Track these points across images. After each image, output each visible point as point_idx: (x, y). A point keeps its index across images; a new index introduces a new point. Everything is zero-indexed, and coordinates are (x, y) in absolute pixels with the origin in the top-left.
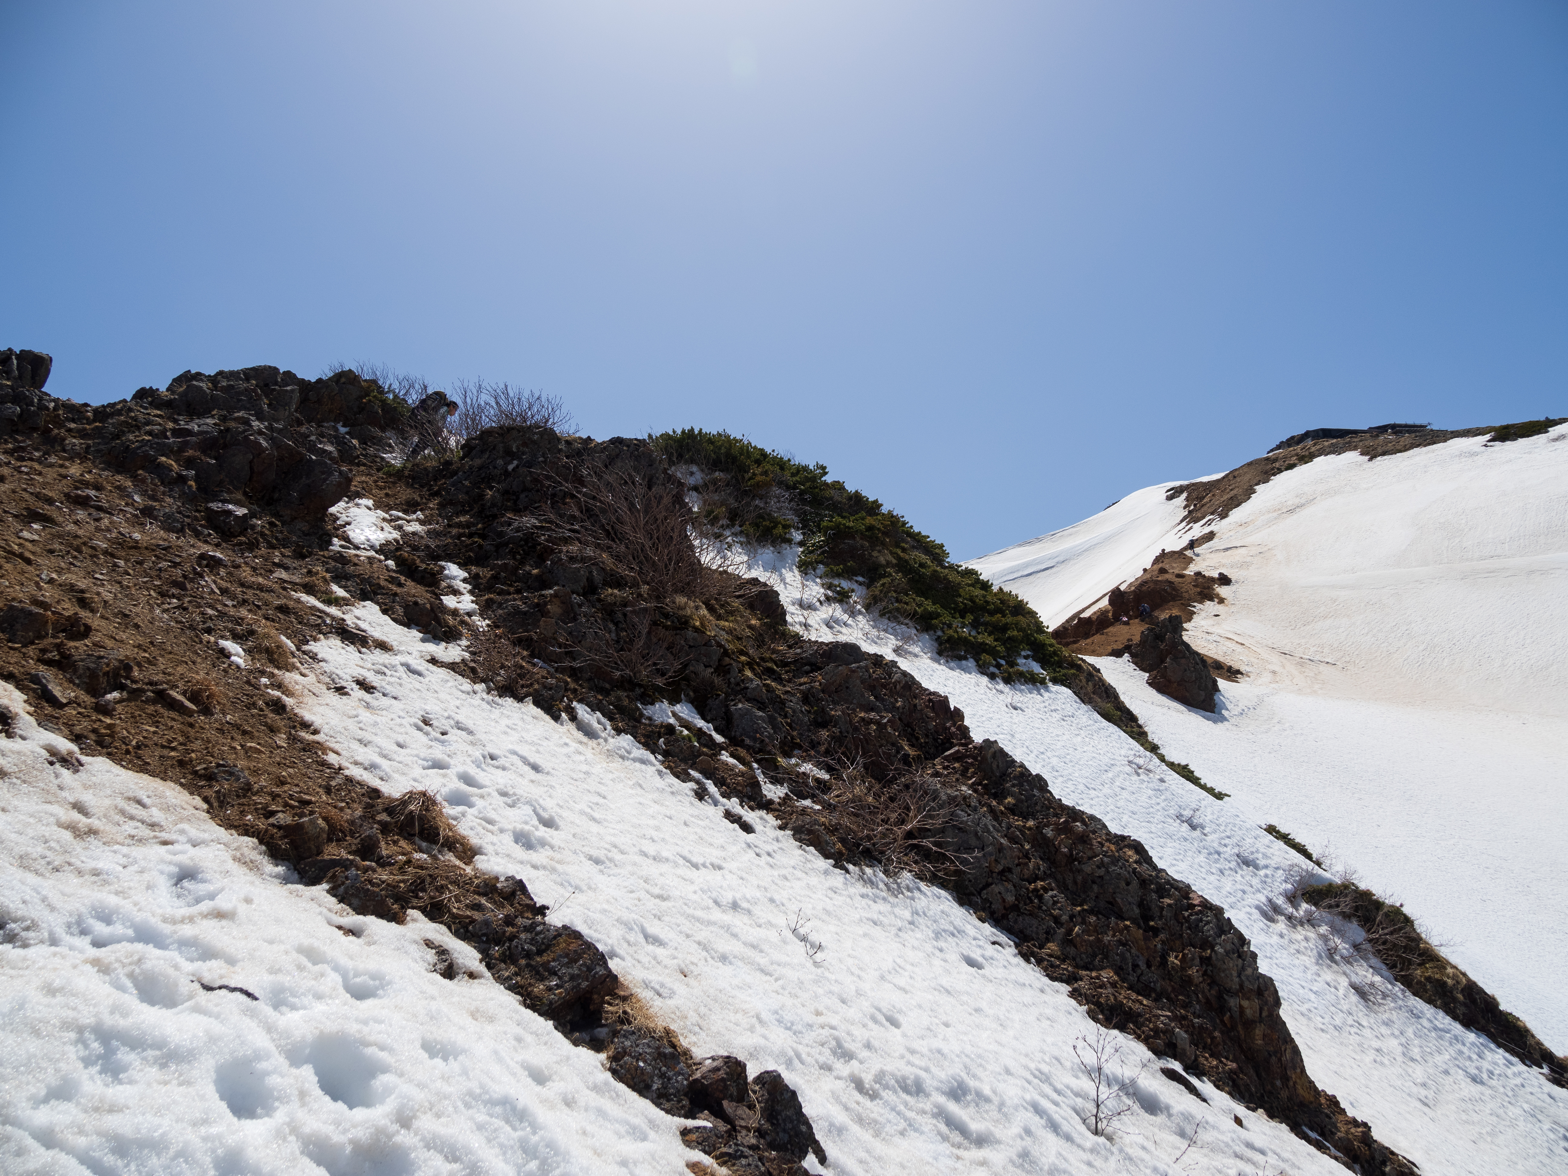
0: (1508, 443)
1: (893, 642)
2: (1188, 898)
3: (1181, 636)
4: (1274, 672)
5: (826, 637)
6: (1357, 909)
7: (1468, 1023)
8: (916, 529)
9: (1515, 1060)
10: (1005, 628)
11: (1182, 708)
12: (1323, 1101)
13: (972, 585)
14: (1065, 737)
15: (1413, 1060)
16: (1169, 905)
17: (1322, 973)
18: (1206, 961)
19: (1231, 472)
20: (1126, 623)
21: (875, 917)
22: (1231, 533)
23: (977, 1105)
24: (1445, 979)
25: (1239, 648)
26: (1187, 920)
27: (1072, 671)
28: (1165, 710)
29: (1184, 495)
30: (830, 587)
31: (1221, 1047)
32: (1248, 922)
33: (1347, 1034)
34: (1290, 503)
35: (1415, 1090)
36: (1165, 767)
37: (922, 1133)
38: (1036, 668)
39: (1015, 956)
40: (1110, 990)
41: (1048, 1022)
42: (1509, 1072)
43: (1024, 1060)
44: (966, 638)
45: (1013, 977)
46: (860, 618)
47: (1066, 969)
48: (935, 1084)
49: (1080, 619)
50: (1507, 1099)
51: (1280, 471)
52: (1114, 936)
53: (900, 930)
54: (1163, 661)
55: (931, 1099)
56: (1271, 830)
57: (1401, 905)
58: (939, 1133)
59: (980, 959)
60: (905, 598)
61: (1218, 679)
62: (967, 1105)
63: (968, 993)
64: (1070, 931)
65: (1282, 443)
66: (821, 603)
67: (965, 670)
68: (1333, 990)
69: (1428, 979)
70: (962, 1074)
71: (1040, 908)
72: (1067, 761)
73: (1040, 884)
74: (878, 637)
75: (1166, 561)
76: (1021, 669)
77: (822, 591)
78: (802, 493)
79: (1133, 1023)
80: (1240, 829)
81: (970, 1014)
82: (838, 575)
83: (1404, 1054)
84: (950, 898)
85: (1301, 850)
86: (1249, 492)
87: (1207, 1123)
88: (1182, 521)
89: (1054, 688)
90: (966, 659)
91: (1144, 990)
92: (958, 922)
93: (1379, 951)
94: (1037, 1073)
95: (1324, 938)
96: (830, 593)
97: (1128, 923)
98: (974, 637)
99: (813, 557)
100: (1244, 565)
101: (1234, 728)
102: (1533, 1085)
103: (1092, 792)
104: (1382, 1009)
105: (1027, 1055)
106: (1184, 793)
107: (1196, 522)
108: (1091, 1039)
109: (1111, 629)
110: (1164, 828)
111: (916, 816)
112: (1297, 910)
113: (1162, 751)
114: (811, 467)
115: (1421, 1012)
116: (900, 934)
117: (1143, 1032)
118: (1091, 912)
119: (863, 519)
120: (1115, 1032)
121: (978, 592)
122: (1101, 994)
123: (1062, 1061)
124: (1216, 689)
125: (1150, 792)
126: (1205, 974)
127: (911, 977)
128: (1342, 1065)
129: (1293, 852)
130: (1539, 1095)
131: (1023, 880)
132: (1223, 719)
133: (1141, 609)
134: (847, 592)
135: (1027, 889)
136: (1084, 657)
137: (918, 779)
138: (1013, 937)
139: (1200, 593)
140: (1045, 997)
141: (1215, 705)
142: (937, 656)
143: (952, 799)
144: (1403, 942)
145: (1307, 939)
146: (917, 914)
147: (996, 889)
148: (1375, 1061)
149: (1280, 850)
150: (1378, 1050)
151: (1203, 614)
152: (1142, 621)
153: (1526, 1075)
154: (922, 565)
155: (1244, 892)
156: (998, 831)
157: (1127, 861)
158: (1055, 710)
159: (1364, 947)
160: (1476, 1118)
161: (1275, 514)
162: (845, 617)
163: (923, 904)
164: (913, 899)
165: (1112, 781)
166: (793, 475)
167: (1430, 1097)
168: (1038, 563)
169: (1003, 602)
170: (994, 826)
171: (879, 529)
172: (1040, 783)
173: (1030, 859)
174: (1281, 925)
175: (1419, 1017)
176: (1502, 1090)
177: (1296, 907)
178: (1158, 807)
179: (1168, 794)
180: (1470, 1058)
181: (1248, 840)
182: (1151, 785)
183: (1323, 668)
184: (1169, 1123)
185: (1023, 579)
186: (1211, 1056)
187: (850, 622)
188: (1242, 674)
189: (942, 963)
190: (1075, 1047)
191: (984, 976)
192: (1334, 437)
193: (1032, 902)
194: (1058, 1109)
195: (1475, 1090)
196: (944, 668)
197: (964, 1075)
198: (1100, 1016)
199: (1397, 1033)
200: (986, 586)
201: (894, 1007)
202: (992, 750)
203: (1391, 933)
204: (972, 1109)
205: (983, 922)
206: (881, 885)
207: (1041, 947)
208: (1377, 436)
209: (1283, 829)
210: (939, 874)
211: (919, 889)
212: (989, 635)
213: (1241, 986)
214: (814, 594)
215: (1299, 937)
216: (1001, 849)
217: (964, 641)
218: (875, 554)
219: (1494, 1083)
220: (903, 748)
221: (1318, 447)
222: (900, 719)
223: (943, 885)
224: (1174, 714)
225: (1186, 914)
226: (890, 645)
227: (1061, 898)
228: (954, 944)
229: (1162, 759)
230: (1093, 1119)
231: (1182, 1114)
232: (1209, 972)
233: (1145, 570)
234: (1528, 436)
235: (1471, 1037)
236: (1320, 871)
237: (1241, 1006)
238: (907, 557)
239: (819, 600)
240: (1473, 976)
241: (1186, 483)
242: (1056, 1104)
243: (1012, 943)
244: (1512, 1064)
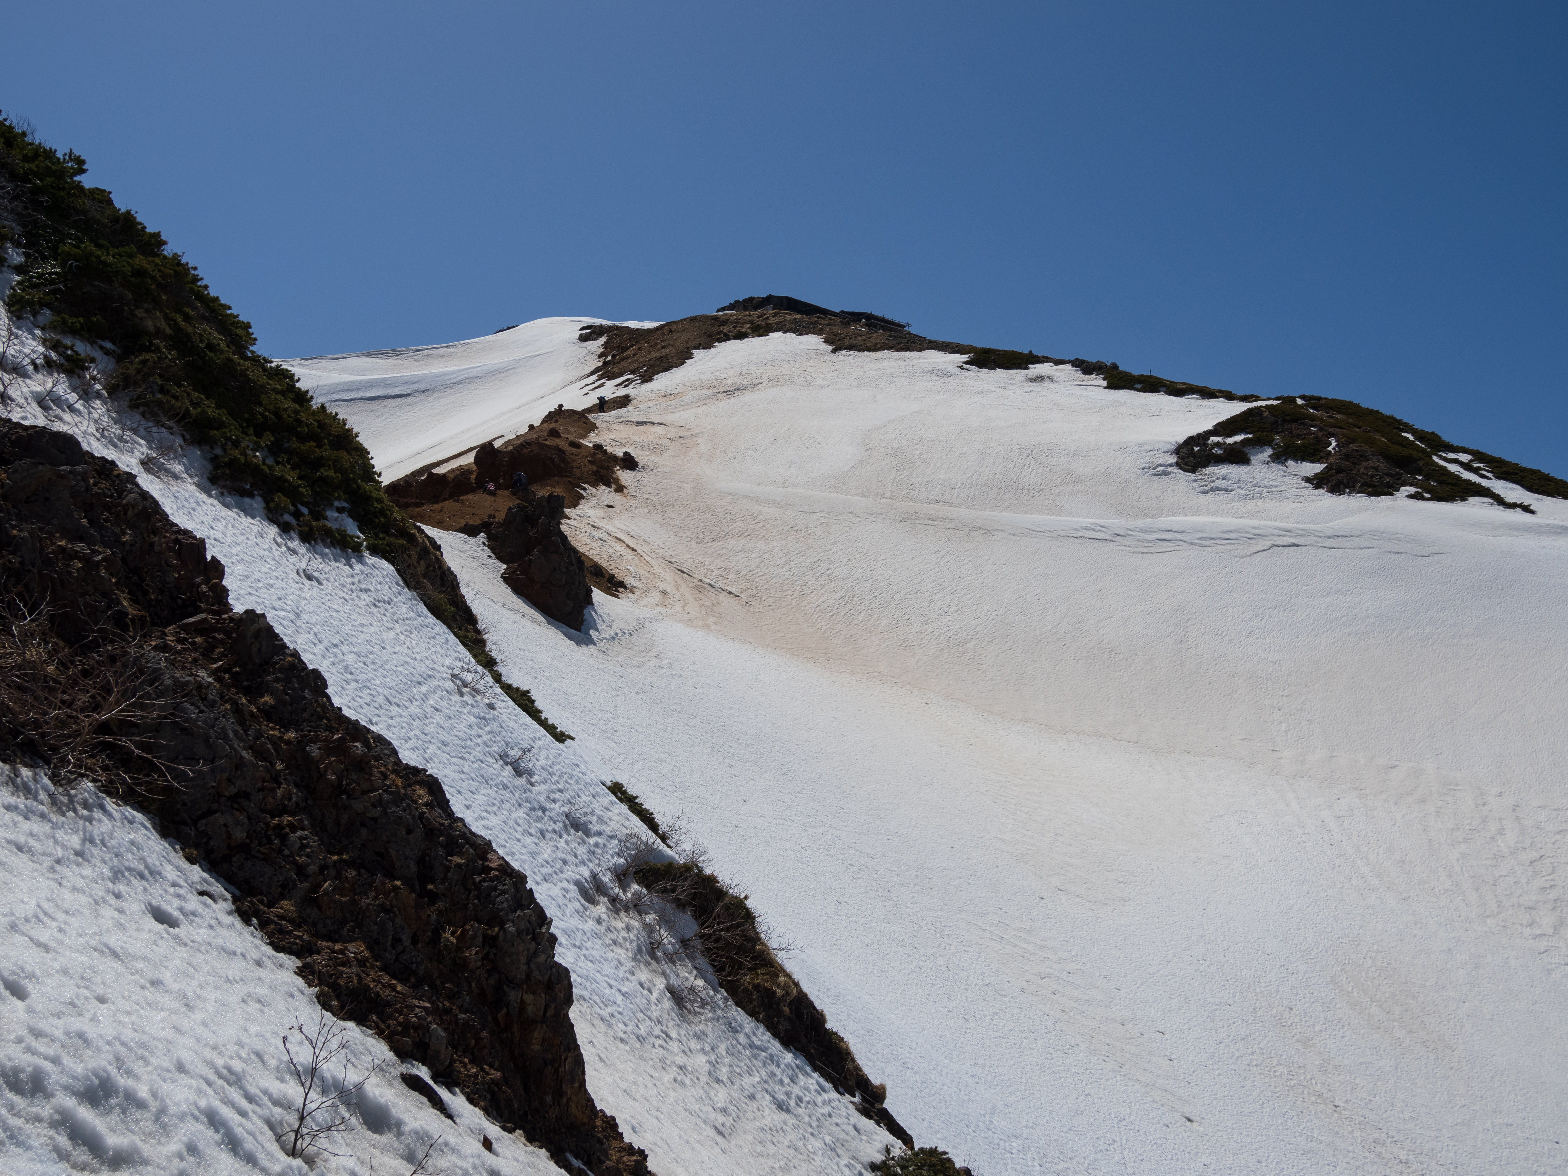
0: (985, 370)
1: (143, 449)
2: (485, 859)
3: (559, 523)
4: (664, 593)
5: (34, 417)
6: (694, 896)
7: (788, 1041)
8: (213, 292)
9: (828, 1086)
10: (318, 463)
11: (540, 618)
12: (598, 1122)
13: (282, 393)
14: (372, 629)
15: (718, 1081)
16: (458, 865)
17: (637, 971)
18: (490, 941)
19: (668, 324)
20: (492, 494)
21: (22, 839)
22: (650, 404)
23: (124, 1112)
24: (775, 988)
25: (628, 554)
26: (478, 886)
27: (401, 541)
28: (518, 617)
29: (603, 340)
30: (55, 346)
31: (486, 1051)
32: (561, 901)
33: (649, 1047)
34: (730, 382)
35: (712, 1115)
36: (498, 690)
37: (29, 1148)
38: (352, 528)
39: (230, 913)
40: (355, 969)
41: (258, 1006)
42: (819, 1100)
43: (208, 1054)
44: (257, 466)
45: (220, 941)
46: (97, 403)
47: (300, 937)
48: (64, 1080)
49: (431, 475)
50: (810, 1130)
51: (727, 338)
52: (376, 898)
53: (58, 862)
54: (528, 552)
55: (54, 1101)
56: (616, 789)
57: (746, 898)
58: (57, 1149)
59: (176, 914)
60: (176, 390)
61: (594, 589)
62: (109, 1112)
63: (145, 959)
64: (317, 887)
65: (737, 302)
66: (36, 368)
67: (249, 512)
68: (645, 992)
69: (757, 987)
70: (109, 1068)
71: (280, 851)
72: (368, 661)
73: (286, 819)
74: (121, 438)
75: (561, 421)
76: (329, 524)
77: (41, 349)
78: (36, 191)
79: (377, 1014)
80: (577, 782)
81: (143, 987)
82: (74, 332)
83: (710, 1073)
84: (148, 825)
85: (647, 818)
86: (683, 357)
87: (446, 1144)
88: (592, 373)
89: (371, 560)
90: (251, 495)
91: (402, 973)
92: (153, 860)
93: (709, 950)
94: (225, 1071)
95: (649, 929)
96: (53, 355)
97: (398, 883)
98: (270, 467)
99: (37, 295)
100: (657, 448)
101: (601, 655)
102: (840, 1115)
103: (395, 710)
104: (697, 1019)
105: (215, 1048)
106: (516, 726)
107: (610, 378)
108: (311, 1030)
109: (470, 497)
110: (480, 768)
111: (118, 703)
112: (625, 891)
113: (500, 668)
114: (60, 155)
115: (741, 1026)
116: (58, 868)
117: (389, 1027)
118: (351, 864)
119: (131, 256)
120: (351, 1025)
121: (288, 404)
122: (343, 972)
123: (266, 1057)
124: (589, 601)
125: (472, 719)
126: (486, 957)
127: (61, 930)
128: (635, 1083)
129: (635, 820)
130: (844, 1127)
131: (263, 811)
132: (589, 641)
133: (515, 477)
134: (84, 361)
135: (268, 824)
136: (423, 527)
137: (132, 650)
138: (232, 888)
139: (595, 473)
140: (261, 973)
141: (582, 622)
142: (208, 484)
143: (179, 686)
144: (738, 941)
145: (628, 928)
146: (92, 842)
147: (220, 819)
148: (675, 1080)
149: (620, 814)
150: (681, 1068)
151: (594, 501)
152: (514, 494)
153: (835, 1104)
154: (211, 347)
155: (565, 862)
156: (241, 740)
157: (415, 802)
158: (367, 590)
159: (692, 943)
160: (772, 1149)
161: (709, 392)
162: (73, 397)
163: (104, 829)
164: (89, 820)
165: (425, 697)
166: (26, 159)
167: (728, 1124)
168: (389, 386)
169: (322, 426)
170: (235, 732)
171: (153, 278)
172: (317, 681)
173: (279, 784)
174: (601, 909)
175: (737, 1032)
176: (807, 1119)
177: (624, 887)
178: (479, 741)
179: (495, 726)
180: (781, 1082)
181: (584, 798)
182: (475, 710)
183: (723, 597)
184: (396, 1144)
185: (362, 404)
186: (470, 1062)
187: (79, 406)
188: (625, 587)
189: (116, 915)
190: (285, 1039)
191: (176, 937)
192: (799, 312)
193: (270, 842)
194: (244, 1121)
195: (779, 1117)
196: (215, 502)
197: (113, 1071)
198: (334, 1003)
199: (707, 1048)
200: (303, 398)
201: (22, 969)
202: (256, 626)
203: (727, 929)
204: (114, 1118)
205: (192, 863)
206: (43, 796)
207: (270, 905)
208: (848, 324)
209: (632, 790)
210: (138, 789)
211: (102, 808)
212: (293, 469)
213: (528, 976)
214: (27, 351)
215: (620, 925)
216: (240, 764)
217: (254, 470)
218: (140, 313)
219: (800, 1111)
220: (119, 603)
221: (778, 319)
222: (124, 560)
223: (141, 806)
224: (529, 624)
225: (478, 879)
226: (137, 453)
227: (314, 842)
228: (140, 889)
229: (497, 678)
230: (292, 1135)
231: (416, 1133)
232: (491, 956)
233: (531, 427)
234: (1007, 368)
235: (788, 1057)
236: (662, 847)
237: (522, 1001)
238: (190, 329)
239: (33, 362)
240: (806, 987)
241: (609, 323)
242: (243, 1114)
243: (229, 896)
244: (824, 1091)
